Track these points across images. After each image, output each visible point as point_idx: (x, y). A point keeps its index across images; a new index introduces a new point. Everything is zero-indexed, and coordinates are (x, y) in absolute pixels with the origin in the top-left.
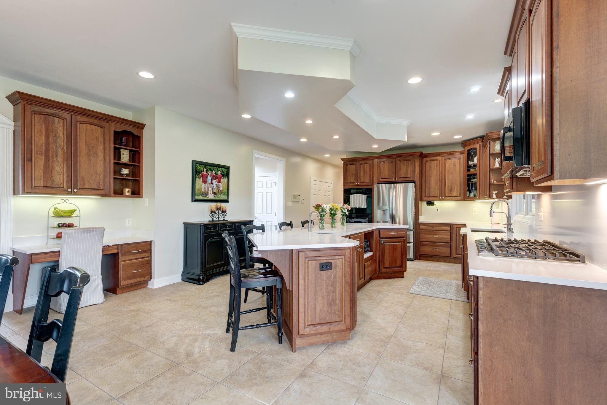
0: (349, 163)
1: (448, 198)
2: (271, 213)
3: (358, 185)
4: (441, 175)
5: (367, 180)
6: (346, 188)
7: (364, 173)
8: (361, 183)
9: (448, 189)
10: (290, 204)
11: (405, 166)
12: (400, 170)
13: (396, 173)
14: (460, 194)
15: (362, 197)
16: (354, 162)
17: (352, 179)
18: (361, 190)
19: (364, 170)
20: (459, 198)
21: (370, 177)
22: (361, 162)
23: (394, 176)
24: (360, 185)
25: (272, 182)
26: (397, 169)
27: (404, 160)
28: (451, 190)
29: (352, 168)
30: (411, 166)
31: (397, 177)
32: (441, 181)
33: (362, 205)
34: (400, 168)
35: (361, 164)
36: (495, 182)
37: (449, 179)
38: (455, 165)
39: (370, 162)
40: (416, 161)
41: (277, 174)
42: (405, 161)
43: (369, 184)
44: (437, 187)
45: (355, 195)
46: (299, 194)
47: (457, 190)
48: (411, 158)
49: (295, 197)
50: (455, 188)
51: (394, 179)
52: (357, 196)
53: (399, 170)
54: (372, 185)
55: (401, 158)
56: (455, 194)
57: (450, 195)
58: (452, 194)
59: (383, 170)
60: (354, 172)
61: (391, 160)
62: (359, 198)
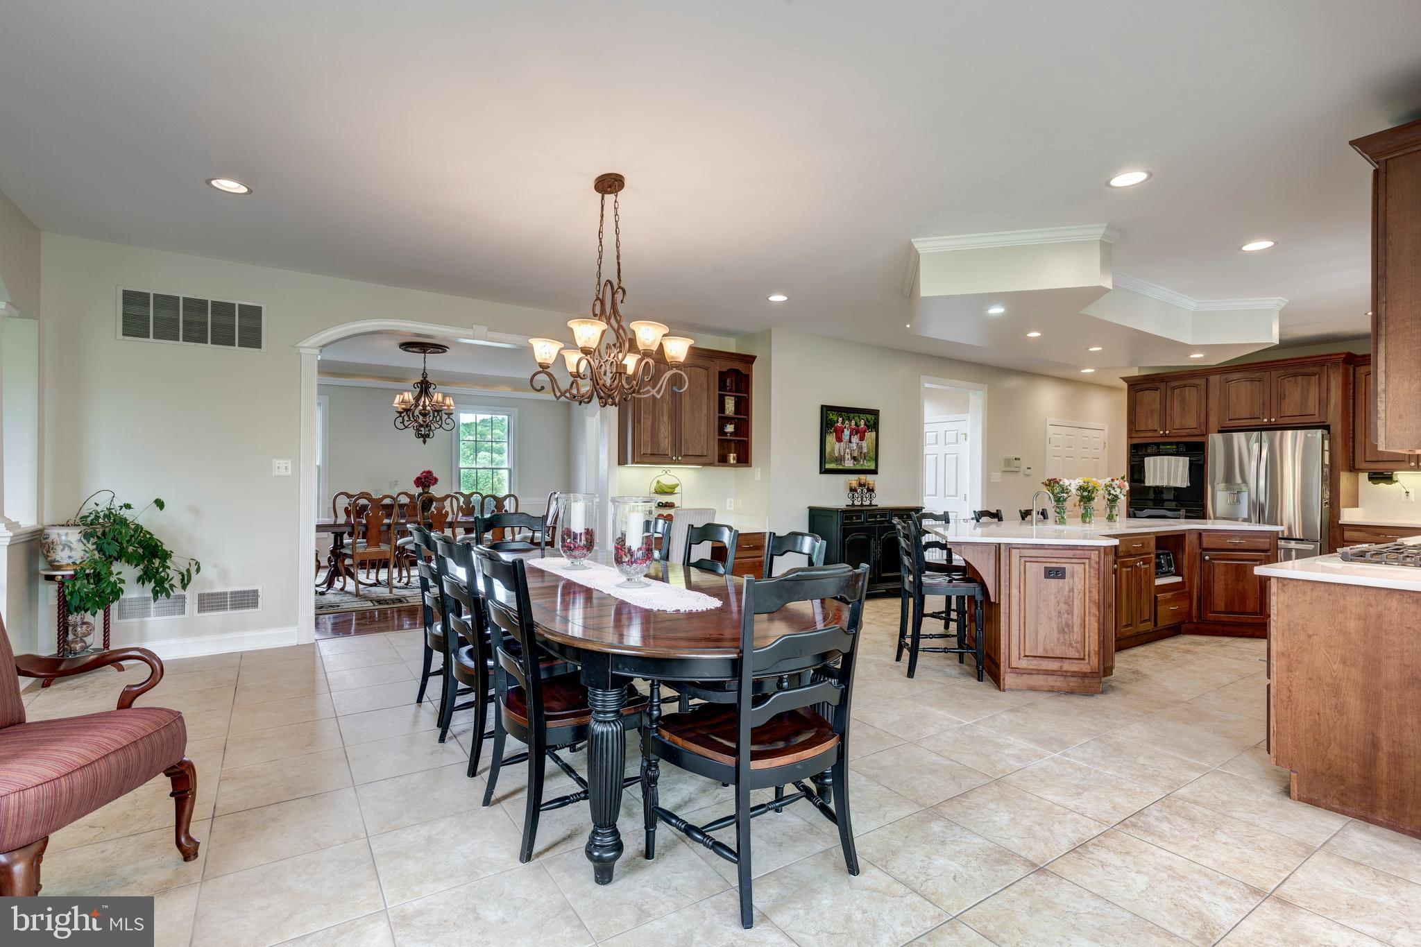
0: (1144, 386)
2: (954, 494)
3: (1167, 436)
5: (1190, 424)
6: (1136, 441)
7: (1184, 409)
8: (1174, 431)
10: (997, 477)
11: (1299, 389)
12: (1285, 398)
13: (1274, 406)
15: (1177, 461)
16: (1156, 384)
17: (1153, 423)
18: (1175, 446)
19: (1183, 401)
21: (1199, 417)
22: (1175, 383)
23: (1267, 413)
24: (1171, 435)
25: (957, 434)
26: (1274, 396)
27: (1295, 375)
29: (1151, 398)
30: (1317, 389)
31: (1274, 412)
33: (1176, 481)
34: (1285, 395)
35: (1174, 388)
39: (1201, 382)
40: (1332, 375)
41: (968, 417)
42: (1300, 377)
43: (1197, 432)
45: (1159, 457)
46: (1017, 456)
48: (1316, 369)
49: (1008, 462)
51: (1266, 420)
52: (1162, 461)
53: (1282, 397)
54: (1204, 435)
55: (1288, 371)
59: (1235, 400)
60: (1157, 406)
61: (1257, 375)
62: (1169, 464)
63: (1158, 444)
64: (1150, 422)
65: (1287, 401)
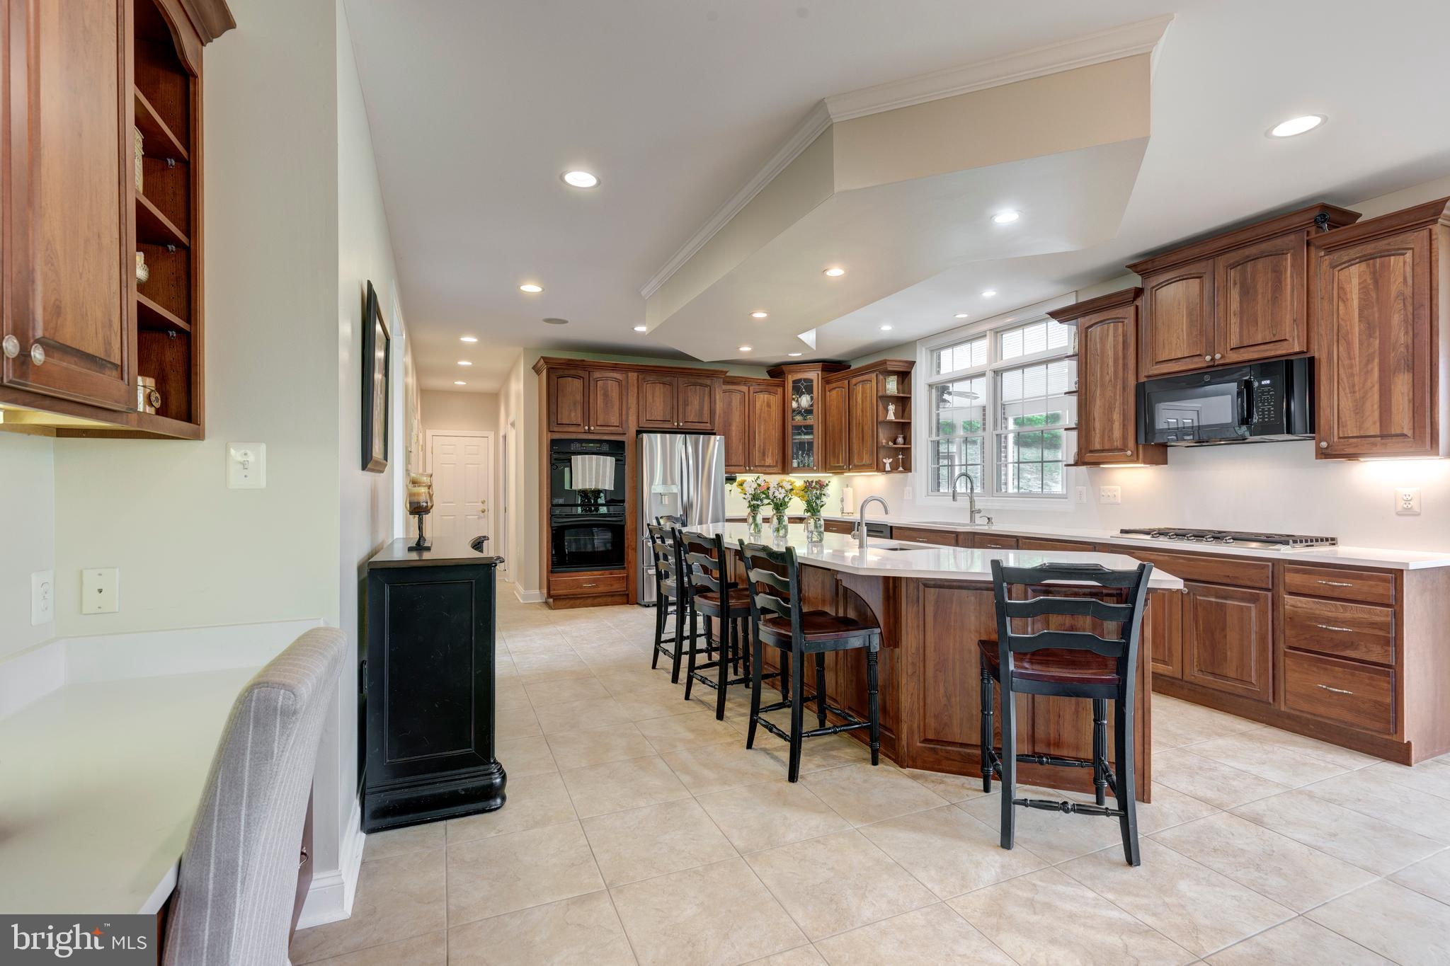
0: (564, 371)
1: (759, 469)
3: (592, 432)
4: (747, 423)
5: (613, 421)
6: (558, 436)
7: (606, 403)
8: (598, 428)
9: (759, 451)
11: (698, 398)
12: (688, 405)
13: (680, 411)
14: (777, 462)
15: (605, 462)
16: (580, 372)
17: (574, 416)
18: (598, 445)
20: (775, 470)
21: (619, 414)
22: (597, 374)
23: (676, 418)
24: (596, 431)
26: (680, 401)
27: (695, 384)
28: (764, 454)
29: (573, 386)
31: (681, 419)
32: (747, 434)
33: (604, 483)
34: (688, 400)
36: (891, 444)
37: (760, 432)
38: (769, 405)
39: (620, 376)
40: (717, 389)
42: (697, 386)
43: (619, 430)
44: (741, 447)
45: (587, 456)
47: (772, 453)
48: (708, 381)
50: (769, 449)
51: (676, 424)
52: (591, 461)
53: (686, 404)
54: (623, 434)
55: (690, 380)
56: (769, 461)
57: (762, 463)
58: (765, 460)
59: (651, 401)
60: (579, 397)
61: (668, 379)
62: (598, 465)
63: (581, 441)
64: (573, 414)
65: (689, 407)
